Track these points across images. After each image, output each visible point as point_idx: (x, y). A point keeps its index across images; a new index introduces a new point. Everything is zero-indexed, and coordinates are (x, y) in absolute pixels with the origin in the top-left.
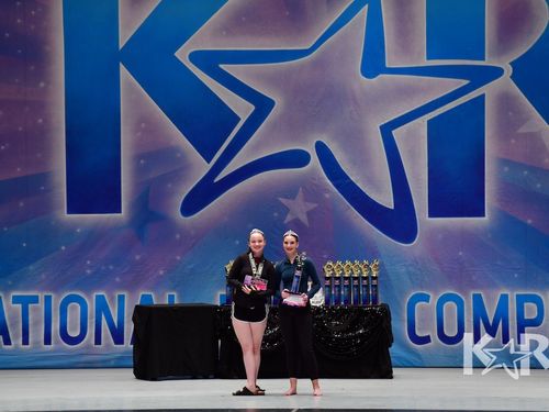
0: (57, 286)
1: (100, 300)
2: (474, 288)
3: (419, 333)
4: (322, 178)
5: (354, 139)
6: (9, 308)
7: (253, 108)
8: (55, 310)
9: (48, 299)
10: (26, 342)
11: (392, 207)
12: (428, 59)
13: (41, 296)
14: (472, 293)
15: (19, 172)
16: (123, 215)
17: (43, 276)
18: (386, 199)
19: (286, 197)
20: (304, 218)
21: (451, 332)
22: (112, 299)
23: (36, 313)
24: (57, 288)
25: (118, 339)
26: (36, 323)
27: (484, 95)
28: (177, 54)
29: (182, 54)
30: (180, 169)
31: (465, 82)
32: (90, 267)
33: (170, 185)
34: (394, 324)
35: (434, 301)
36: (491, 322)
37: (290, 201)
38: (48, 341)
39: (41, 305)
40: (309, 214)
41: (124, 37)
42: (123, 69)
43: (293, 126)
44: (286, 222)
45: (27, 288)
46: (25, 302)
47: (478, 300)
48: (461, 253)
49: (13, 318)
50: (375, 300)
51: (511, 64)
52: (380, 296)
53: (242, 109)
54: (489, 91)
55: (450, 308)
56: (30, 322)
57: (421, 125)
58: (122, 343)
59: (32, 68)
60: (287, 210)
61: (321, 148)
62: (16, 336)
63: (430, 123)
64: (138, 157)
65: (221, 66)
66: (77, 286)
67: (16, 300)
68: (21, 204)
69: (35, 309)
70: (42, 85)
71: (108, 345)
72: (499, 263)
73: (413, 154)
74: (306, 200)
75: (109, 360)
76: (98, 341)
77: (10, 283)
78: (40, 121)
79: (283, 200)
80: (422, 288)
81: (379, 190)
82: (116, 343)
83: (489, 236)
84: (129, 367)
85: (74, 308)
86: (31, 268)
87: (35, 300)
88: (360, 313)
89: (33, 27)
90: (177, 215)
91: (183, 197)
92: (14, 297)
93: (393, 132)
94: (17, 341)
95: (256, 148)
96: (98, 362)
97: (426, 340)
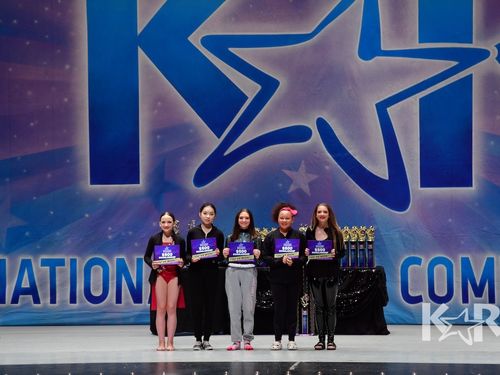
0: (81, 250)
1: (121, 263)
2: (463, 252)
3: (412, 293)
4: (323, 152)
5: (352, 117)
6: (38, 271)
7: (259, 87)
8: (80, 272)
9: (73, 262)
10: (53, 301)
11: (387, 178)
12: (420, 42)
13: (67, 259)
14: (461, 256)
15: (47, 146)
16: (141, 186)
17: (69, 241)
18: (381, 171)
19: (290, 170)
20: (306, 188)
21: (441, 292)
22: (131, 263)
23: (63, 275)
24: (81, 251)
25: (137, 298)
26: (63, 285)
27: (471, 75)
28: (190, 39)
29: (195, 39)
30: (193, 143)
31: (454, 63)
32: (112, 233)
33: (183, 158)
34: (388, 285)
35: (425, 264)
36: (478, 284)
37: (294, 173)
38: (73, 300)
39: (67, 267)
40: (311, 184)
41: (142, 24)
42: (141, 52)
43: (295, 104)
44: (289, 191)
45: (54, 253)
46: (53, 265)
47: (466, 263)
48: (450, 220)
49: (42, 279)
50: (371, 263)
51: (496, 46)
52: (375, 258)
53: (250, 88)
54: (476, 71)
55: (440, 271)
56: (57, 283)
57: (414, 102)
58: (141, 302)
59: (59, 51)
60: (291, 181)
61: (321, 124)
62: (45, 296)
63: (422, 100)
64: (154, 133)
65: (230, 49)
66: (100, 250)
67: (45, 263)
68: (49, 176)
69: (61, 271)
70: (67, 67)
71: (128, 304)
72: (485, 229)
73: (406, 130)
74: (308, 172)
75: (128, 318)
76: (119, 300)
77: (38, 247)
78: (66, 100)
79: (287, 172)
80: (414, 251)
81: (374, 161)
82: (135, 302)
83: (477, 204)
84: (147, 324)
85: (97, 270)
86: (58, 234)
87: (61, 263)
88: (357, 275)
89: (59, 14)
90: (191, 185)
91: (196, 169)
92: (43, 260)
93: (388, 109)
94: (45, 300)
95: (262, 124)
96: (119, 319)
97: (418, 299)
